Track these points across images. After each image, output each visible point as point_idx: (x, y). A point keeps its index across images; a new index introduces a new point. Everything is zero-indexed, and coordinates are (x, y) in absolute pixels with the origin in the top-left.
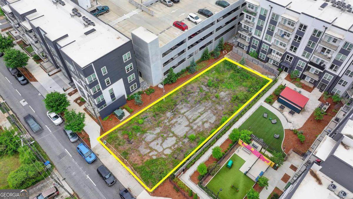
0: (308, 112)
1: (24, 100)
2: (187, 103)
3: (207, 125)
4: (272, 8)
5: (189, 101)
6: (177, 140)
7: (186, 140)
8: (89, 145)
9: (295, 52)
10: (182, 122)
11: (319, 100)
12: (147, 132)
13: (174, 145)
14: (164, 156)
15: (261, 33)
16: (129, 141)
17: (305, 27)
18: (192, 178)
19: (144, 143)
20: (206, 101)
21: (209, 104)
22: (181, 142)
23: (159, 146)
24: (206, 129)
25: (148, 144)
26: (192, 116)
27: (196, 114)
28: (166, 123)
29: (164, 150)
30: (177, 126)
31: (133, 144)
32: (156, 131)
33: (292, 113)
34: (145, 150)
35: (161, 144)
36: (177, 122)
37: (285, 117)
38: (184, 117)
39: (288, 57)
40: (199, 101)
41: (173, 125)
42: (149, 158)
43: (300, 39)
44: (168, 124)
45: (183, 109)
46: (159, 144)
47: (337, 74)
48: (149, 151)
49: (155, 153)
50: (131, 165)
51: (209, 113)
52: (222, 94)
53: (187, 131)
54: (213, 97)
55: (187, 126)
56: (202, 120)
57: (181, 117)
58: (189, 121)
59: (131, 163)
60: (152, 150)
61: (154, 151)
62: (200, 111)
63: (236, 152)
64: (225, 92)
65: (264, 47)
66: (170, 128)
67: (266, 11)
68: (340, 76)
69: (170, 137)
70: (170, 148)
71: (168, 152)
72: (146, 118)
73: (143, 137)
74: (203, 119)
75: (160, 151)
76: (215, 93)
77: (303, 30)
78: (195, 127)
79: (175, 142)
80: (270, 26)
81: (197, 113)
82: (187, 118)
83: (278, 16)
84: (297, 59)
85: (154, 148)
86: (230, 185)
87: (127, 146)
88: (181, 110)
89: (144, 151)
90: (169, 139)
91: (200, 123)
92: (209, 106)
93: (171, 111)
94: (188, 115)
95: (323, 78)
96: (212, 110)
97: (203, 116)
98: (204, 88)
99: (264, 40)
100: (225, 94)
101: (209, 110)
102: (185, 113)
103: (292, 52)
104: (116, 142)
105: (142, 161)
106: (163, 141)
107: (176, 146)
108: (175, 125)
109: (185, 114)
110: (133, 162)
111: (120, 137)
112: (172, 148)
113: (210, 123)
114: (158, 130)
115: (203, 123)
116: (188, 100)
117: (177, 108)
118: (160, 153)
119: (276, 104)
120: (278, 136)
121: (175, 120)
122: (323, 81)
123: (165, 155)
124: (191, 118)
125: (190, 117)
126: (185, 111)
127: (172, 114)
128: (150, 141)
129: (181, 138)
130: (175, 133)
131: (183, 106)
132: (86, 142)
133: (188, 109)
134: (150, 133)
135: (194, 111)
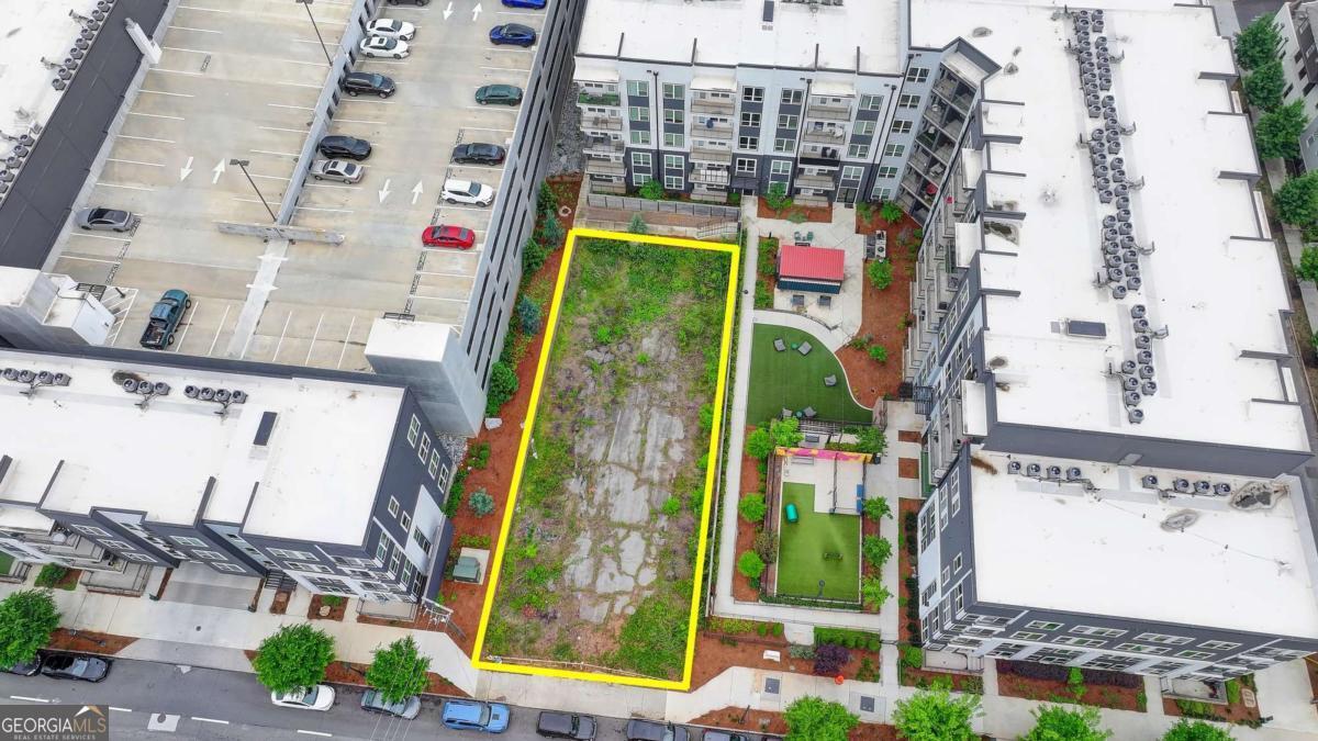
0: (853, 276)
1: (155, 716)
2: (591, 426)
3: (677, 453)
4: (656, 75)
5: (591, 417)
6: (643, 535)
7: (663, 522)
8: (459, 692)
9: (755, 148)
10: (618, 484)
11: (857, 232)
12: (565, 563)
13: (648, 553)
14: (648, 594)
15: (648, 136)
16: (545, 616)
17: (759, 92)
18: (737, 595)
19: (580, 595)
20: (629, 390)
21: (639, 393)
22: (656, 535)
23: (618, 577)
24: (680, 463)
25: (591, 590)
26: (629, 453)
27: (632, 442)
28: (586, 512)
29: (636, 578)
30: (617, 501)
31: (559, 615)
32: (582, 548)
33: (825, 302)
34: (596, 608)
35: (619, 569)
36: (607, 491)
37: (819, 322)
38: (613, 467)
39: (742, 163)
40: (614, 401)
41: (605, 505)
42: (622, 621)
43: (757, 118)
44: (593, 512)
45: (593, 447)
46: (616, 573)
47: (869, 160)
48: (606, 605)
49: (624, 600)
50: (594, 664)
51: (658, 420)
52: (649, 344)
53: (647, 497)
54: (635, 368)
55: (637, 486)
56: (656, 446)
57: (607, 472)
58: (631, 470)
59: (590, 660)
60: (611, 597)
61: (619, 597)
62: (634, 426)
63: (784, 479)
64: (649, 334)
65: (670, 161)
66: (605, 515)
67: (644, 85)
68: (877, 162)
69: (624, 538)
70: (645, 564)
71: (648, 576)
72: (532, 531)
73: (567, 583)
74: (656, 442)
75: (630, 589)
76: (631, 352)
77: (756, 99)
78: (656, 475)
79: (643, 543)
80: (666, 114)
81: (631, 437)
82: (620, 465)
83: (680, 89)
84: (765, 160)
85: (611, 591)
86: (818, 556)
87: (551, 632)
88: (592, 454)
89: (597, 613)
90: (625, 545)
91: (659, 456)
92: (645, 399)
93: (574, 474)
94: (619, 457)
95: (842, 178)
96: (659, 406)
97: (651, 435)
98: (598, 356)
99: (663, 147)
100: (654, 339)
101: (653, 410)
102: (606, 455)
103: (748, 151)
104: (518, 641)
105: (613, 636)
106: (618, 560)
107: (654, 550)
108: (610, 501)
109: (609, 459)
110: (595, 655)
111: (516, 622)
112: (650, 561)
113: (678, 441)
114: (585, 542)
115: (665, 452)
116: (587, 416)
117: (580, 456)
118: (636, 592)
119: (782, 299)
120: (833, 380)
121: (599, 491)
122: (844, 183)
123: (649, 588)
124: (630, 461)
125: (625, 458)
126: (603, 449)
127: (581, 479)
128: (589, 581)
129: (648, 522)
130: (626, 519)
131: (588, 440)
132: (445, 692)
133: (606, 439)
134: (574, 562)
135: (622, 435)
